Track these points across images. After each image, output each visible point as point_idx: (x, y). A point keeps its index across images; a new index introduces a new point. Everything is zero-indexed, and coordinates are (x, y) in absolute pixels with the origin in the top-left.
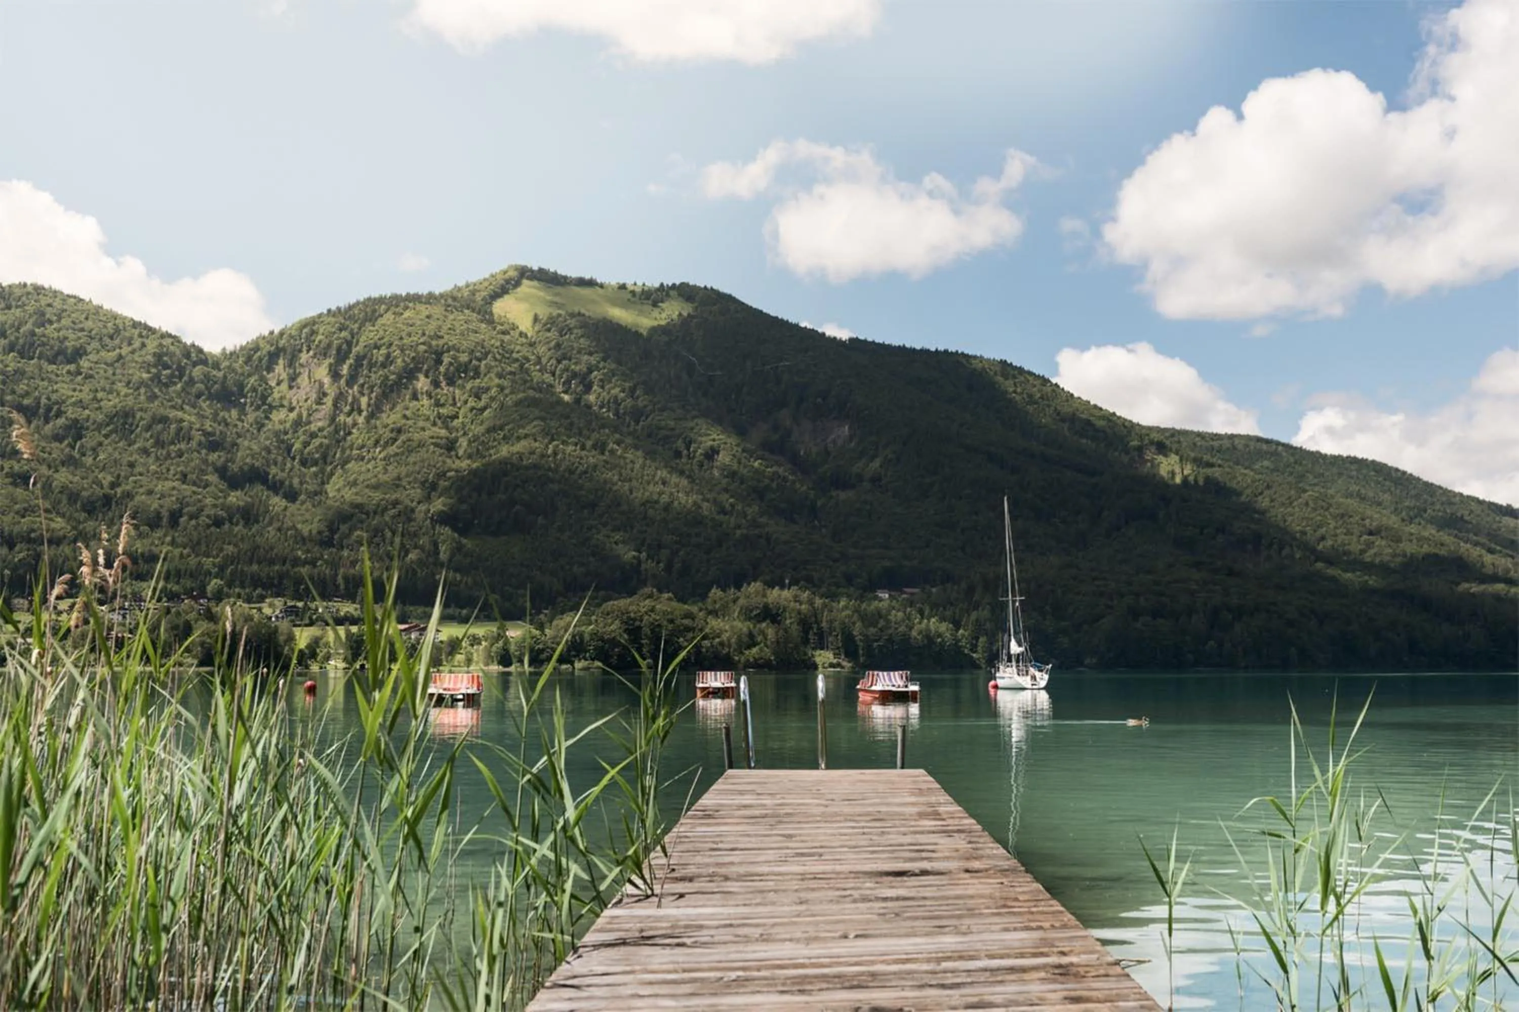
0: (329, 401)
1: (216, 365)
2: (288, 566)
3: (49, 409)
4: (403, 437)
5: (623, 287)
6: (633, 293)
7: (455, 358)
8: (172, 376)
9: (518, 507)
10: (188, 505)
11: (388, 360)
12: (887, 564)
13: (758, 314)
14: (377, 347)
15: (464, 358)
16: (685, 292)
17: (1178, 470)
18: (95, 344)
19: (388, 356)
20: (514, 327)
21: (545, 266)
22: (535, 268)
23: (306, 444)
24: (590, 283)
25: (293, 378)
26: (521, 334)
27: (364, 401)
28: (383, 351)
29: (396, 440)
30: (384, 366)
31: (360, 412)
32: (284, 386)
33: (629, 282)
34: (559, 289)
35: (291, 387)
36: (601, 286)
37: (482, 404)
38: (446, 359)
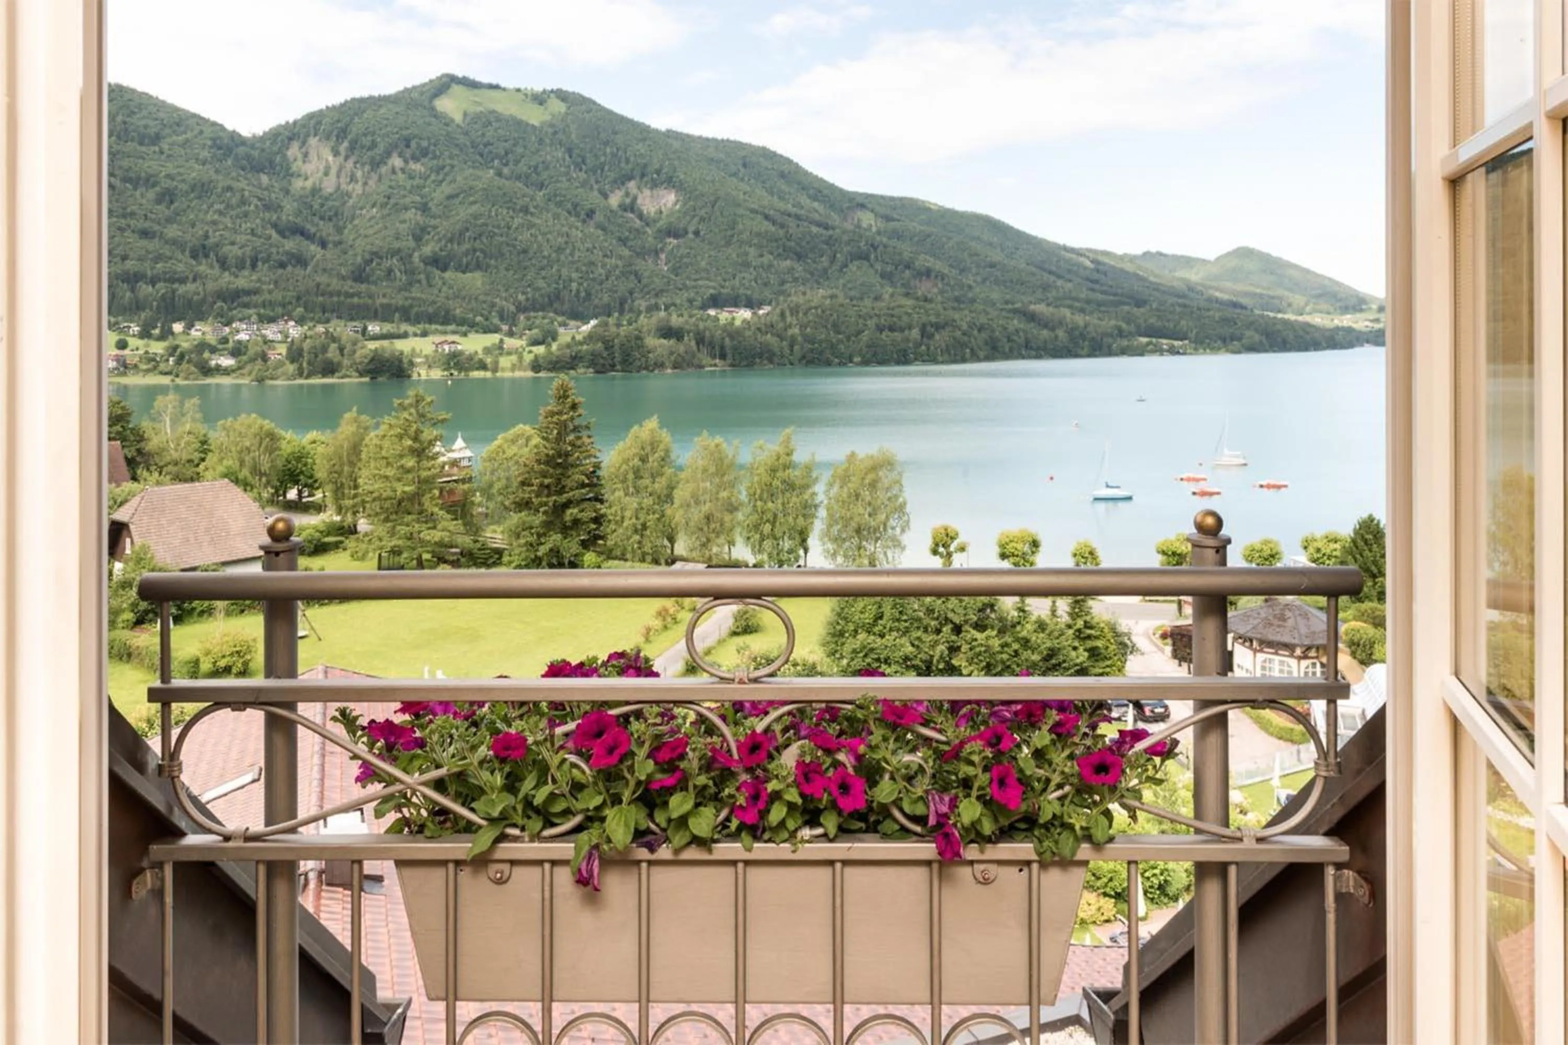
0: (333, 172)
1: (253, 147)
2: (342, 298)
3: (148, 180)
4: (392, 201)
5: (518, 90)
6: (526, 95)
7: (418, 144)
8: (224, 154)
9: (478, 254)
10: (261, 252)
11: (374, 145)
12: (712, 291)
13: (610, 113)
14: (365, 135)
15: (425, 144)
16: (562, 95)
17: (873, 223)
18: (167, 131)
19: (373, 141)
20: (453, 120)
21: (467, 75)
22: (460, 75)
23: (322, 205)
24: (497, 87)
25: (306, 155)
26: (458, 126)
27: (359, 174)
28: (369, 138)
29: (387, 204)
30: (369, 149)
31: (357, 182)
32: (299, 163)
33: (523, 87)
34: (476, 91)
35: (304, 162)
36: (504, 89)
37: (440, 177)
38: (413, 144)
